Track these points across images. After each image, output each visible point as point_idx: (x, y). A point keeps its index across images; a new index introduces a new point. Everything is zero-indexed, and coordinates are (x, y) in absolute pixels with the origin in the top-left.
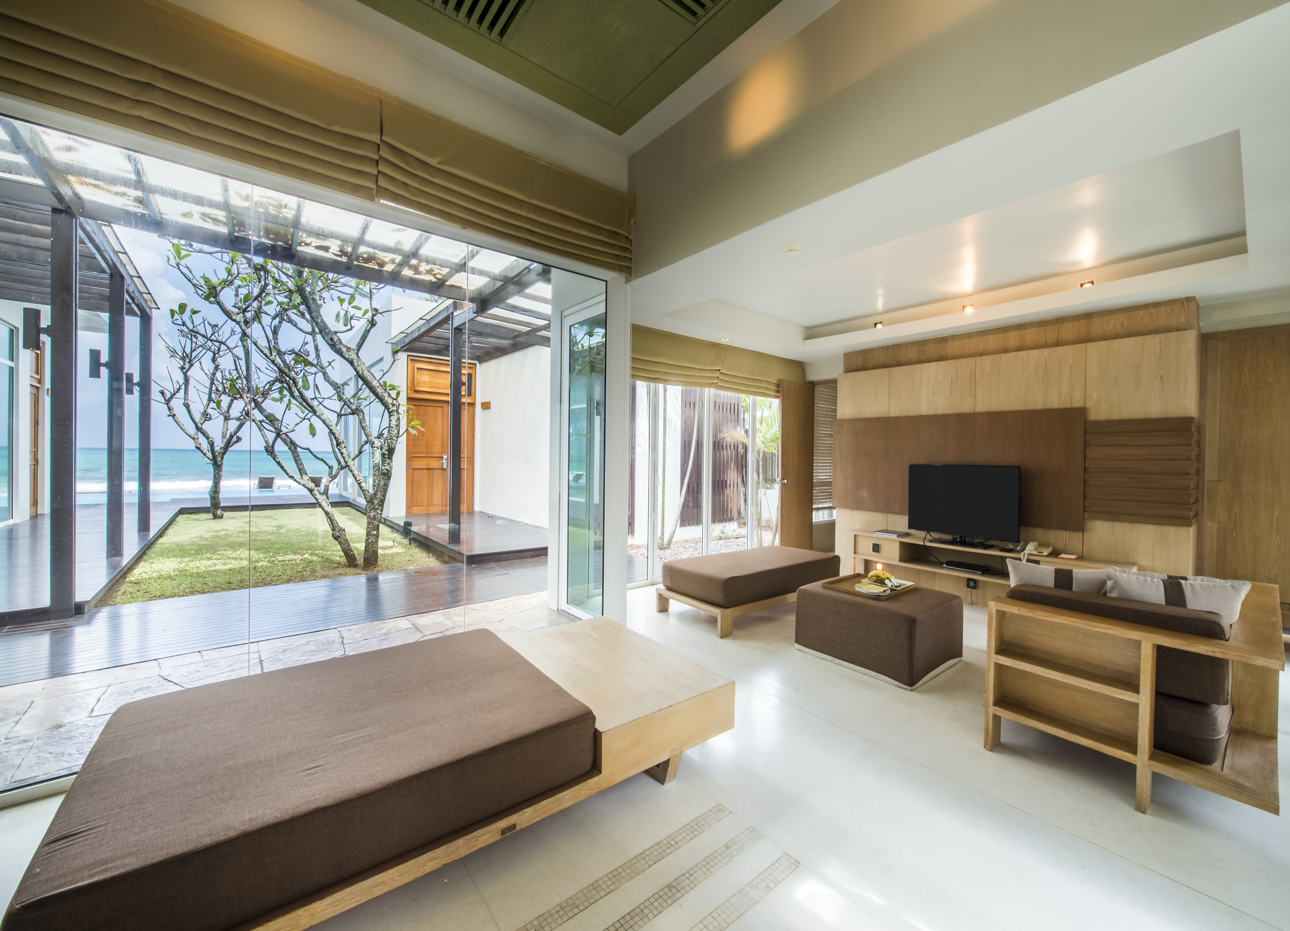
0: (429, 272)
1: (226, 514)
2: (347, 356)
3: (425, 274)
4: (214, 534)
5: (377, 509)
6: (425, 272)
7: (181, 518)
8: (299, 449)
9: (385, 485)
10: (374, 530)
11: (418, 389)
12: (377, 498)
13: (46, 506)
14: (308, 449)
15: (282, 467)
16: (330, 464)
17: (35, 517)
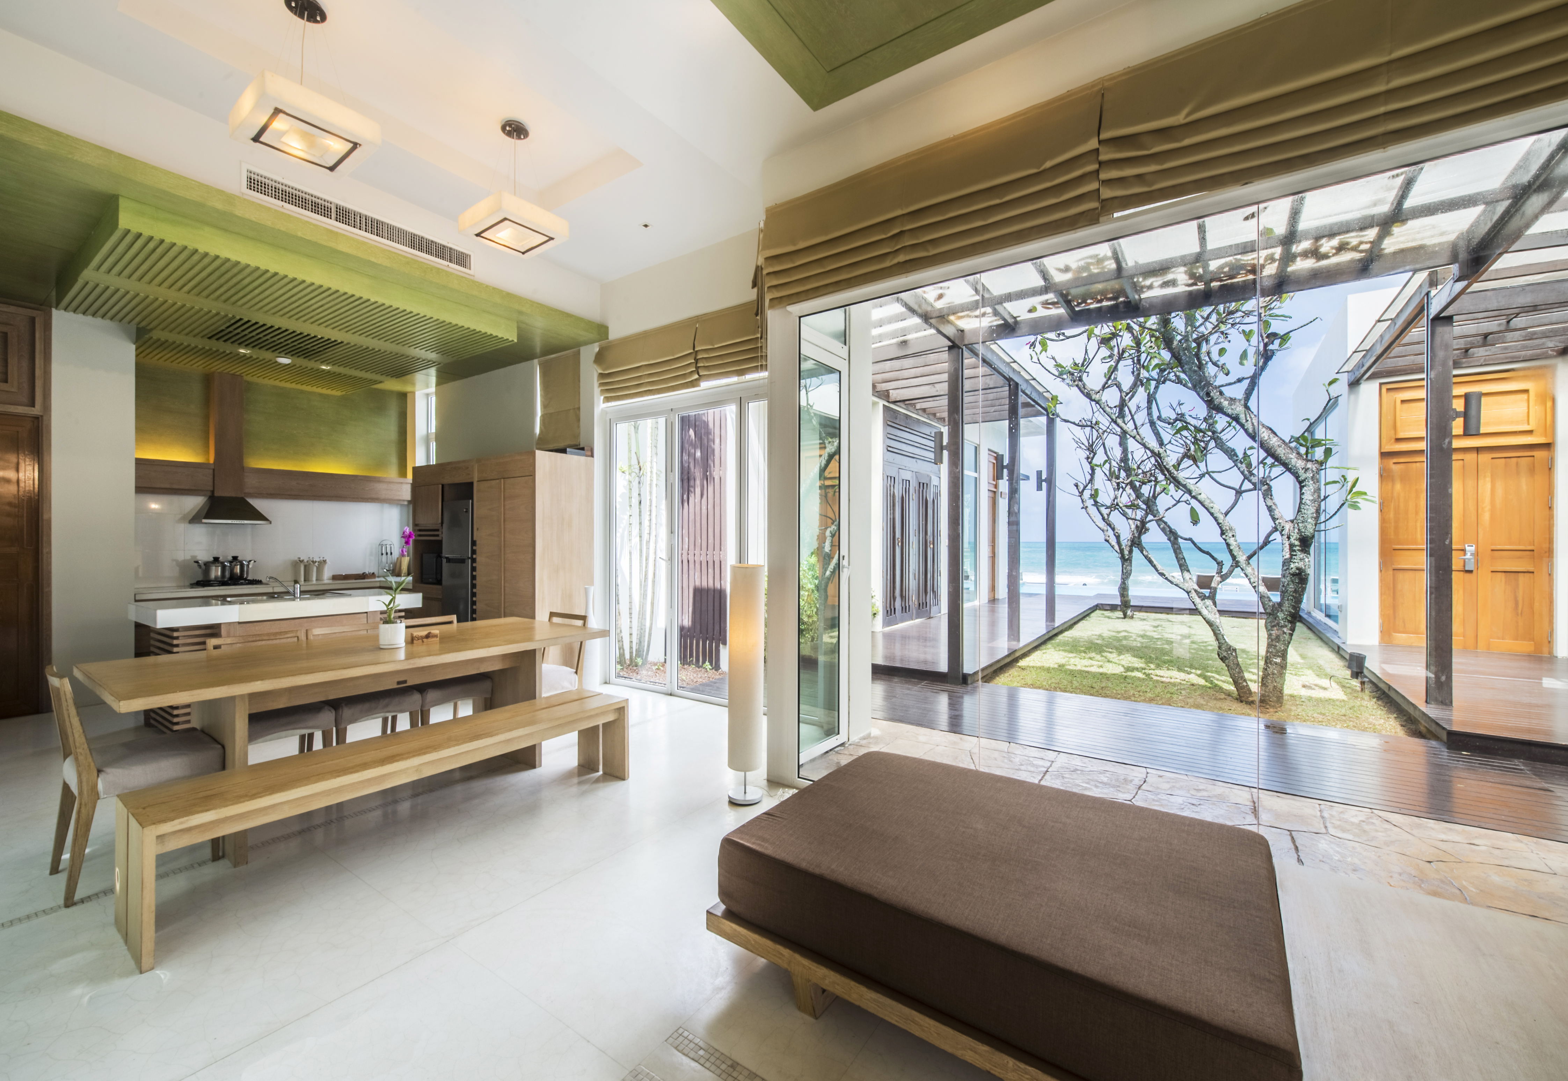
0: (1341, 248)
1: (1137, 615)
2: (1230, 411)
3: (1334, 255)
4: (1114, 634)
5: (1282, 627)
6: (1334, 251)
7: (1098, 612)
8: (1180, 540)
9: (1295, 591)
10: (1276, 656)
11: (1401, 435)
12: (1282, 611)
13: (1002, 592)
14: (1190, 539)
15: (1150, 562)
16: (1220, 559)
17: (993, 601)
